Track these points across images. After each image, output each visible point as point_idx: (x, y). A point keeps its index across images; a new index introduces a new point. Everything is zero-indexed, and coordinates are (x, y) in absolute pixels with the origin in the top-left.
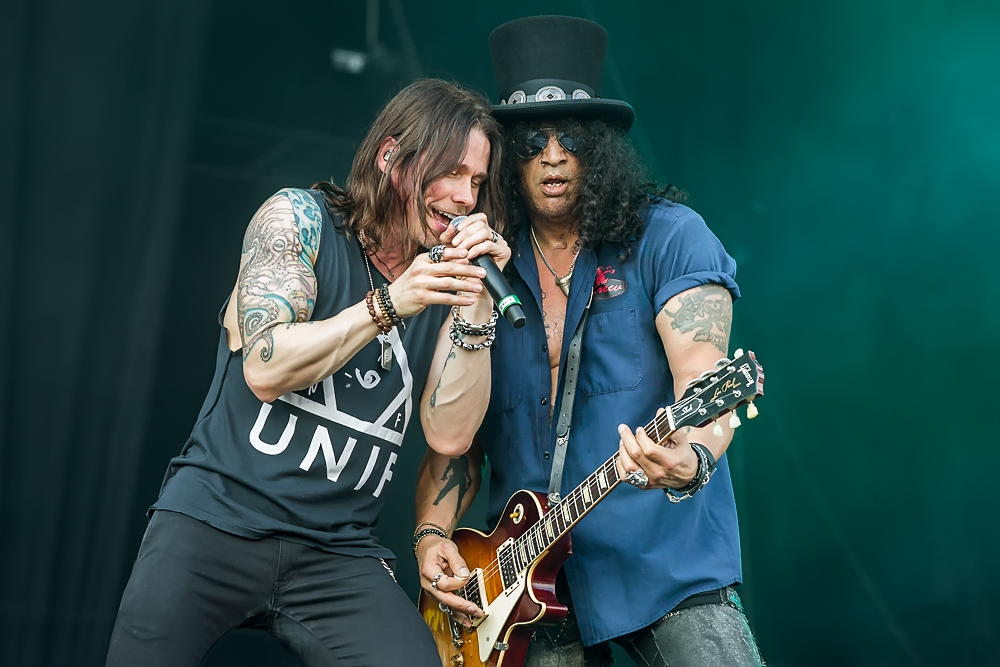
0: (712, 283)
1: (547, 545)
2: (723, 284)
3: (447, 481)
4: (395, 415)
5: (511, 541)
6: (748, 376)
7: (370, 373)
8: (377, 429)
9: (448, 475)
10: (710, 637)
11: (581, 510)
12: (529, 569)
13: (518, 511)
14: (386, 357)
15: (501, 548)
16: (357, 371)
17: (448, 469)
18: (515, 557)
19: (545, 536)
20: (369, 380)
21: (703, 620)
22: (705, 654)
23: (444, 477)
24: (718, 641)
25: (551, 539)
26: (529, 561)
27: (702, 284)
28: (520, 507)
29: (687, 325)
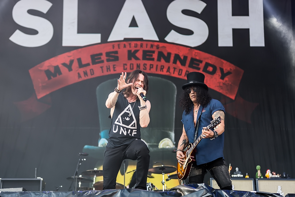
0: (221, 110)
1: (192, 150)
2: (223, 111)
3: (182, 143)
4: (133, 125)
5: (188, 151)
6: (219, 120)
7: (128, 118)
8: (129, 127)
10: (221, 171)
13: (189, 146)
14: (130, 115)
15: (186, 152)
16: (125, 118)
17: (183, 141)
20: (128, 119)
21: (220, 168)
22: (220, 174)
24: (222, 172)
26: (190, 153)
27: (219, 110)
29: (217, 116)
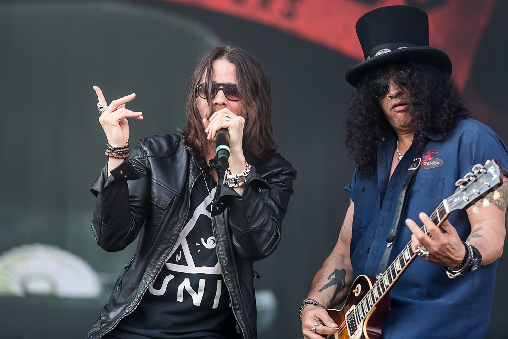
1: (374, 303)
3: (330, 280)
5: (353, 307)
7: (209, 239)
9: (332, 277)
11: (394, 276)
12: (364, 321)
13: (358, 288)
15: (348, 313)
17: (332, 274)
18: (356, 315)
19: (373, 298)
20: (210, 243)
23: (329, 278)
25: (377, 299)
26: (364, 315)
28: (359, 286)
